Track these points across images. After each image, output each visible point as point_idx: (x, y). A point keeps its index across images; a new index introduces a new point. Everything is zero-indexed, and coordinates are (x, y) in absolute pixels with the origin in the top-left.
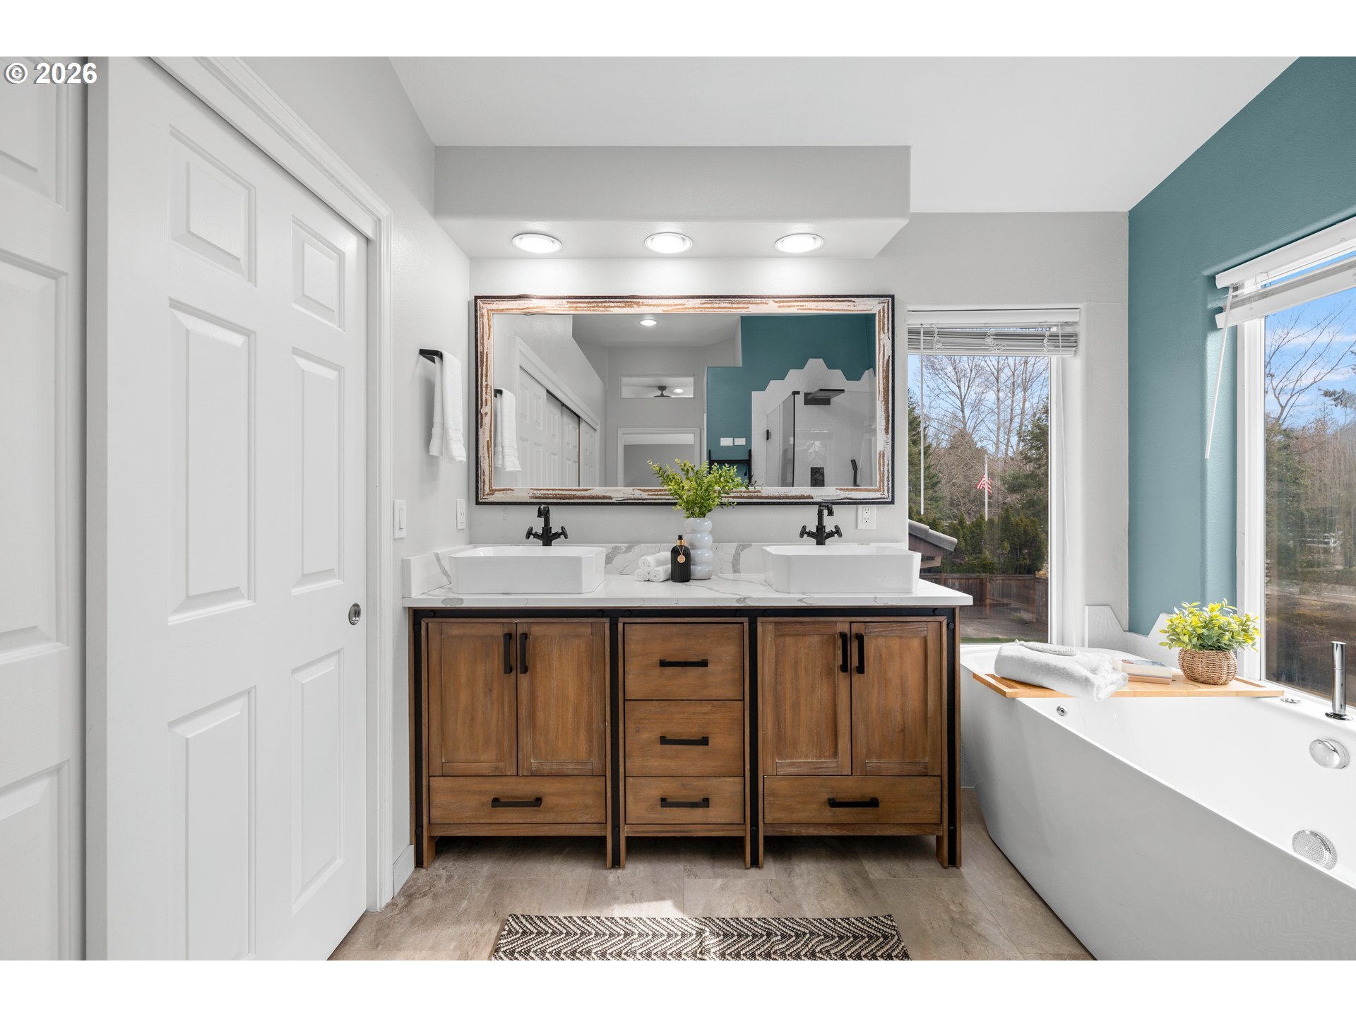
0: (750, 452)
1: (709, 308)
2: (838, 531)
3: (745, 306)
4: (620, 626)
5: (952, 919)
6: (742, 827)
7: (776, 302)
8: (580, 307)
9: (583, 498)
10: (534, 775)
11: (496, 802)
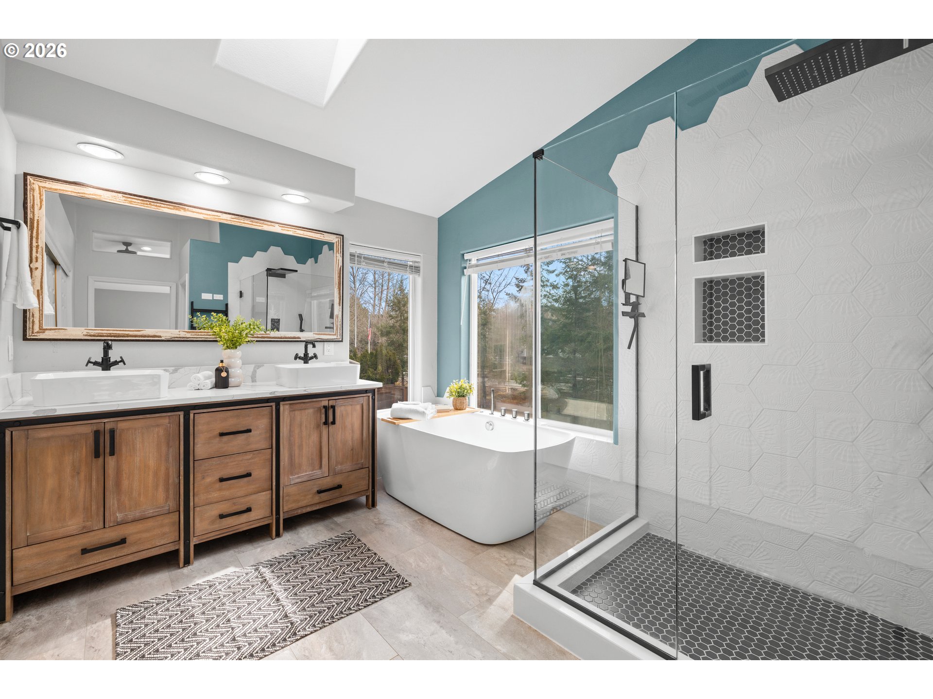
0: (227, 305)
1: (237, 222)
2: (315, 356)
3: (260, 225)
4: (192, 416)
5: (376, 524)
6: (271, 518)
7: (280, 226)
8: (135, 202)
9: (136, 336)
10: (119, 524)
11: (85, 551)
